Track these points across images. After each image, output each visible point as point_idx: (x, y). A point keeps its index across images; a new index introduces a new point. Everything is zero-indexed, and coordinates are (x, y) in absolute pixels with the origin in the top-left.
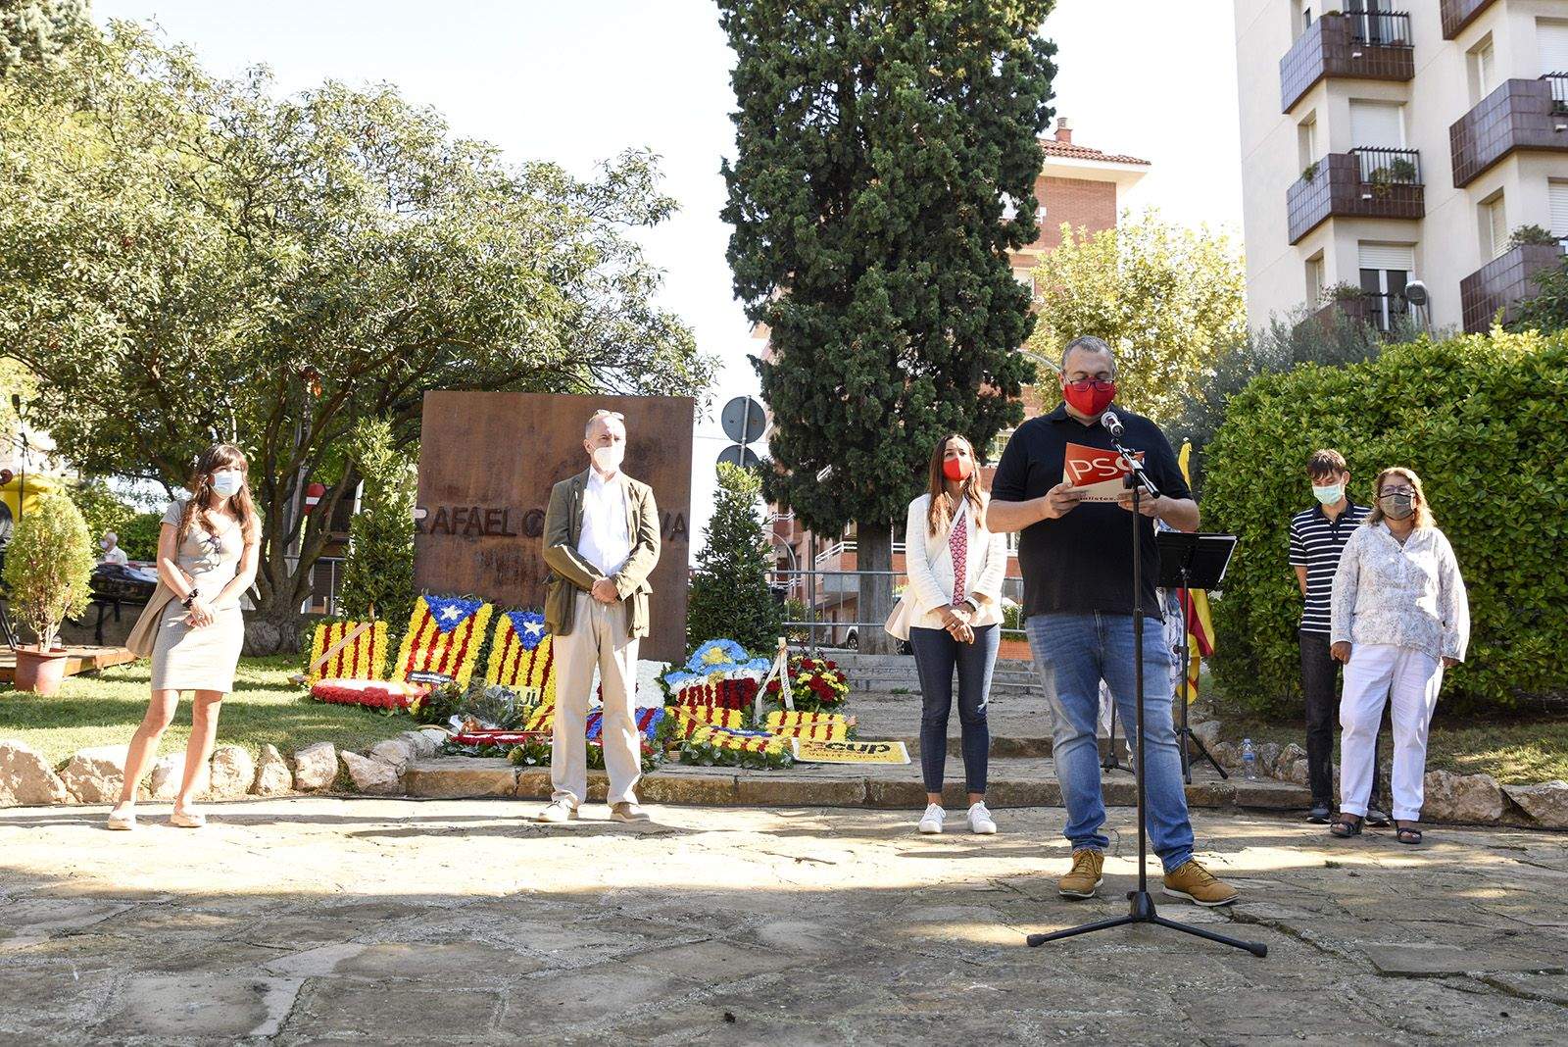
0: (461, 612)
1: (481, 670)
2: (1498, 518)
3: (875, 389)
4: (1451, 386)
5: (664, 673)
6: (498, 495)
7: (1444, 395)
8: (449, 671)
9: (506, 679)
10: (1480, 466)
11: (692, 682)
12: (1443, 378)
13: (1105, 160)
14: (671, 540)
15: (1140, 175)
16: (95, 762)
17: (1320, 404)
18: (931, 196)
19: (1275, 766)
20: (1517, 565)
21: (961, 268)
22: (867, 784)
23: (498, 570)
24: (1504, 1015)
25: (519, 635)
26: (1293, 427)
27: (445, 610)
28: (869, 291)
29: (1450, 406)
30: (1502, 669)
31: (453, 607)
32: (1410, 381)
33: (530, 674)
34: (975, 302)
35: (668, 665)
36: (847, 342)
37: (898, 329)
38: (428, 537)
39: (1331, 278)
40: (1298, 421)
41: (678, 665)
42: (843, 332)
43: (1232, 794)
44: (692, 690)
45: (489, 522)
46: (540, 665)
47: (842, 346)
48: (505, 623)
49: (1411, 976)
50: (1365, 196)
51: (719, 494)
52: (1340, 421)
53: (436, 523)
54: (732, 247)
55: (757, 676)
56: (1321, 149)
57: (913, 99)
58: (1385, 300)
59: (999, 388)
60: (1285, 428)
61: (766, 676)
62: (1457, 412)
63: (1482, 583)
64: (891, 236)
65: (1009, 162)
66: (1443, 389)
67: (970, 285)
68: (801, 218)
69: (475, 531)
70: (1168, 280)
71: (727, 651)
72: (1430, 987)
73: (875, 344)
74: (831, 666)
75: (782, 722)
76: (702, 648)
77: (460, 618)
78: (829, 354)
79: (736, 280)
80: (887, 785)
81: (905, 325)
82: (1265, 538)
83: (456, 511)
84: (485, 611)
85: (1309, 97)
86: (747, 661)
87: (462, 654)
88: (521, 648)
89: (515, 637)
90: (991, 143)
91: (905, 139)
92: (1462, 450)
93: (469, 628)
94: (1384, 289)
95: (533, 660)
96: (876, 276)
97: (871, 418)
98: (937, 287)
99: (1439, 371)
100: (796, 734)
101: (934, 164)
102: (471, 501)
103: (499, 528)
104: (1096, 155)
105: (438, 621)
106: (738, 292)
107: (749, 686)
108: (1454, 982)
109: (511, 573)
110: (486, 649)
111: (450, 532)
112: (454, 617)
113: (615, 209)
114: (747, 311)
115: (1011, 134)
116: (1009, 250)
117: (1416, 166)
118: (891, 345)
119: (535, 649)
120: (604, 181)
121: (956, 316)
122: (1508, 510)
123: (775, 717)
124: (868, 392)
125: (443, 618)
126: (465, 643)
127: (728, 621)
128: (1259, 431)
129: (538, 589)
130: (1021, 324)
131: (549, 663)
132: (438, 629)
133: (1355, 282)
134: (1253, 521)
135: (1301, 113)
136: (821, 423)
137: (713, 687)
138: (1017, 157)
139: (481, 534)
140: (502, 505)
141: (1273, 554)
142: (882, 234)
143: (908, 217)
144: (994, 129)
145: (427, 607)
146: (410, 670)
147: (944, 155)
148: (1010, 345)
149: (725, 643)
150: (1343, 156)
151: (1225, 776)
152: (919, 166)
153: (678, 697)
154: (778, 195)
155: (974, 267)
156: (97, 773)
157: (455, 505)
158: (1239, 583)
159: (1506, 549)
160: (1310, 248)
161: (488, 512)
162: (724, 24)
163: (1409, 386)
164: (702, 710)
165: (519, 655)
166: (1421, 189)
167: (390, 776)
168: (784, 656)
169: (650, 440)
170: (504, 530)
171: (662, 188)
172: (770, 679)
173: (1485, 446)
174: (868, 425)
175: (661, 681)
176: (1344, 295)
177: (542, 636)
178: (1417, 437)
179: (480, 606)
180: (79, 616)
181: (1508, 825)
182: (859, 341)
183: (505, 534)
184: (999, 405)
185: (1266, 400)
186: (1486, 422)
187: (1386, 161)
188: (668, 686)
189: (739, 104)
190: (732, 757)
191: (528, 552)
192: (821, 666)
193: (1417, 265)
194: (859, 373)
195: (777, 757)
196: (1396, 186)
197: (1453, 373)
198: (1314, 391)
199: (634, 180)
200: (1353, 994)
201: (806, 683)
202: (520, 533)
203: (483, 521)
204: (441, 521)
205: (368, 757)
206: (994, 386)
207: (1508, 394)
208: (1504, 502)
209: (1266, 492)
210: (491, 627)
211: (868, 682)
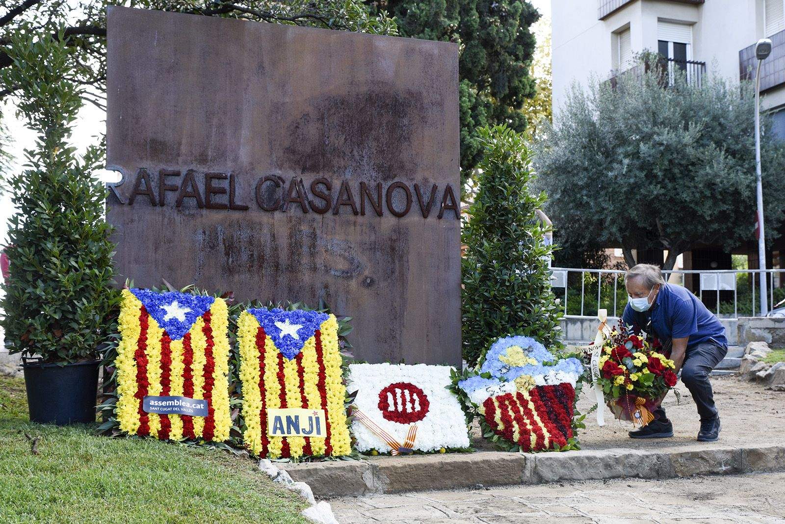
0: (188, 310)
1: (236, 390)
5: (454, 378)
6: (221, 155)
8: (199, 393)
9: (273, 399)
11: (496, 389)
14: (440, 217)
23: (227, 254)
25: (274, 339)
27: (166, 307)
31: (175, 304)
33: (302, 392)
35: (456, 369)
38: (126, 209)
39: (637, 44)
44: (500, 399)
45: (210, 190)
46: (311, 379)
48: (249, 324)
53: (136, 191)
69: (193, 202)
71: (528, 350)
76: (496, 347)
77: (191, 319)
83: (164, 175)
84: (219, 308)
86: (554, 362)
87: (209, 369)
88: (280, 356)
89: (269, 342)
93: (207, 331)
94: (671, 55)
95: (301, 372)
102: (185, 163)
103: (224, 199)
105: (163, 324)
109: (244, 257)
110: (234, 359)
111: (157, 203)
112: (182, 318)
119: (299, 358)
125: (167, 318)
126: (209, 353)
129: (280, 279)
132: (165, 334)
133: (654, 49)
137: (527, 396)
139: (200, 206)
140: (227, 168)
145: (139, 304)
146: (142, 393)
149: (522, 340)
153: (482, 410)
157: (162, 166)
160: (617, 22)
161: (209, 178)
165: (281, 365)
169: (410, 93)
170: (231, 200)
175: (456, 390)
176: (647, 58)
177: (304, 339)
179: (211, 302)
183: (233, 207)
188: (465, 395)
191: (265, 231)
193: (693, 40)
202: (253, 205)
203: (201, 188)
204: (143, 187)
210: (233, 328)
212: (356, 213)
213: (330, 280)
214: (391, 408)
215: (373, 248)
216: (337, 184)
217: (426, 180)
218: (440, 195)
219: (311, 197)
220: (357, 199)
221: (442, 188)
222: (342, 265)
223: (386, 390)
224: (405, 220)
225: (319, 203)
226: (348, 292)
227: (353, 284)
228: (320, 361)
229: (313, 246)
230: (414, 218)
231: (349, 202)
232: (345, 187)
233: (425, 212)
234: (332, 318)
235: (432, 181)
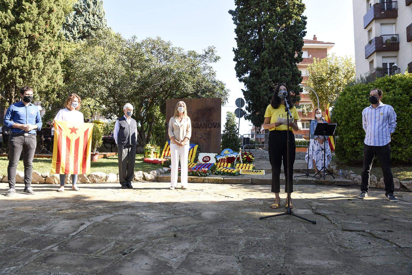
2: (403, 117)
3: (267, 95)
4: (393, 86)
5: (216, 156)
7: (391, 89)
10: (399, 105)
12: (391, 85)
13: (324, 43)
14: (217, 128)
15: (333, 46)
16: (94, 175)
17: (360, 93)
18: (278, 53)
19: (347, 175)
20: (408, 129)
21: (285, 68)
22: (251, 179)
24: (369, 243)
26: (353, 98)
28: (265, 74)
29: (392, 91)
30: (404, 153)
32: (382, 86)
34: (288, 75)
35: (217, 154)
36: (260, 85)
37: (271, 82)
39: (375, 66)
40: (354, 97)
41: (219, 154)
42: (259, 83)
43: (335, 182)
44: (221, 159)
47: (259, 86)
49: (351, 231)
50: (384, 46)
51: (227, 118)
52: (364, 96)
54: (236, 66)
55: (235, 156)
56: (373, 36)
57: (273, 31)
58: (388, 70)
59: (295, 94)
60: (351, 98)
61: (237, 156)
62: (394, 93)
63: (399, 133)
64: (269, 62)
65: (295, 44)
66: (391, 87)
67: (287, 71)
68: (250, 59)
70: (337, 69)
71: (229, 151)
72: (354, 234)
73: (266, 85)
74: (251, 154)
75: (239, 166)
76: (224, 150)
78: (256, 88)
79: (237, 73)
80: (256, 180)
81: (273, 81)
82: (347, 124)
85: (370, 25)
86: (233, 153)
90: (291, 40)
91: (272, 40)
92: (395, 102)
94: (388, 67)
96: (266, 70)
97: (266, 101)
98: (280, 72)
99: (390, 83)
100: (242, 168)
101: (278, 45)
104: (322, 43)
106: (237, 76)
107: (233, 158)
108: (361, 233)
113: (207, 59)
114: (239, 80)
115: (296, 38)
116: (296, 64)
117: (397, 38)
118: (270, 85)
120: (204, 53)
121: (284, 78)
122: (406, 116)
123: (238, 165)
124: (265, 95)
127: (229, 145)
128: (345, 100)
130: (299, 79)
131: (192, 154)
133: (381, 66)
134: (344, 120)
135: (369, 28)
136: (255, 103)
137: (226, 159)
138: (297, 43)
141: (348, 128)
142: (267, 61)
143: (273, 57)
144: (292, 37)
146: (164, 156)
147: (280, 43)
148: (297, 84)
149: (228, 149)
150: (379, 37)
151: (334, 178)
152: (275, 46)
153: (219, 161)
154: (245, 55)
155: (288, 67)
156: (95, 177)
158: (341, 134)
159: (406, 125)
160: (370, 59)
162: (233, 19)
163: (382, 87)
164: (222, 163)
166: (398, 43)
167: (153, 177)
168: (241, 152)
169: (212, 107)
171: (217, 54)
172: (238, 157)
173: (401, 100)
174: (265, 103)
175: (215, 158)
176: (378, 69)
178: (383, 99)
180: (100, 147)
181: (401, 190)
182: (263, 85)
184: (294, 97)
185: (348, 92)
186: (401, 95)
187: (389, 37)
188: (217, 159)
189: (237, 36)
190: (225, 174)
192: (249, 154)
193: (397, 61)
194: (263, 92)
195: (234, 173)
196: (392, 43)
197: (394, 83)
198: (359, 90)
199: (210, 53)
200: (333, 235)
201: (245, 157)
205: (149, 174)
206: (294, 93)
207: (408, 87)
208: (405, 114)
209: (347, 113)
211: (266, 157)
212: (203, 128)
213: (198, 139)
214: (204, 160)
215: (205, 134)
216: (200, 123)
217: (215, 122)
218: (217, 124)
219: (195, 126)
220: (203, 126)
221: (218, 123)
222: (200, 137)
223: (204, 157)
224: (211, 129)
225: (197, 126)
226: (201, 141)
227: (202, 140)
228: (193, 152)
229: (195, 134)
230: (213, 128)
231: (202, 126)
232: (201, 124)
233: (215, 127)
234: (197, 146)
235: (216, 122)
